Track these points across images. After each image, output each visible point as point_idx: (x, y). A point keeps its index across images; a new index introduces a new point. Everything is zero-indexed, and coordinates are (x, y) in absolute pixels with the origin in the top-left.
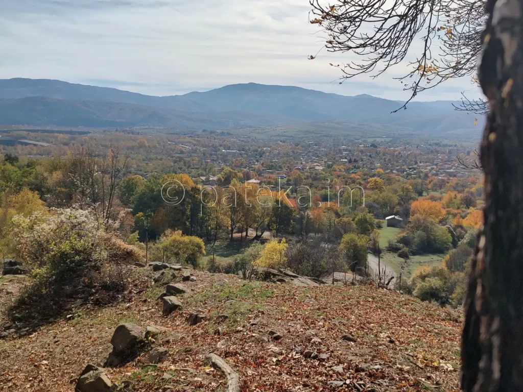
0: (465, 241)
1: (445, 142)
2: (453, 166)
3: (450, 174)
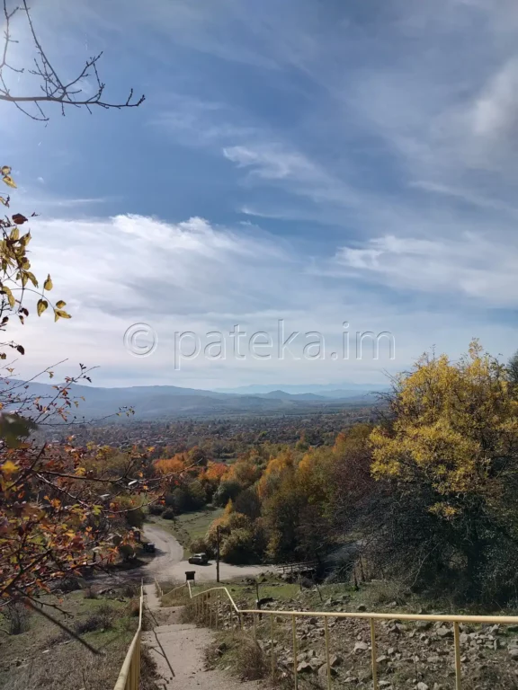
0: (219, 493)
1: (145, 420)
2: (159, 438)
3: (160, 444)
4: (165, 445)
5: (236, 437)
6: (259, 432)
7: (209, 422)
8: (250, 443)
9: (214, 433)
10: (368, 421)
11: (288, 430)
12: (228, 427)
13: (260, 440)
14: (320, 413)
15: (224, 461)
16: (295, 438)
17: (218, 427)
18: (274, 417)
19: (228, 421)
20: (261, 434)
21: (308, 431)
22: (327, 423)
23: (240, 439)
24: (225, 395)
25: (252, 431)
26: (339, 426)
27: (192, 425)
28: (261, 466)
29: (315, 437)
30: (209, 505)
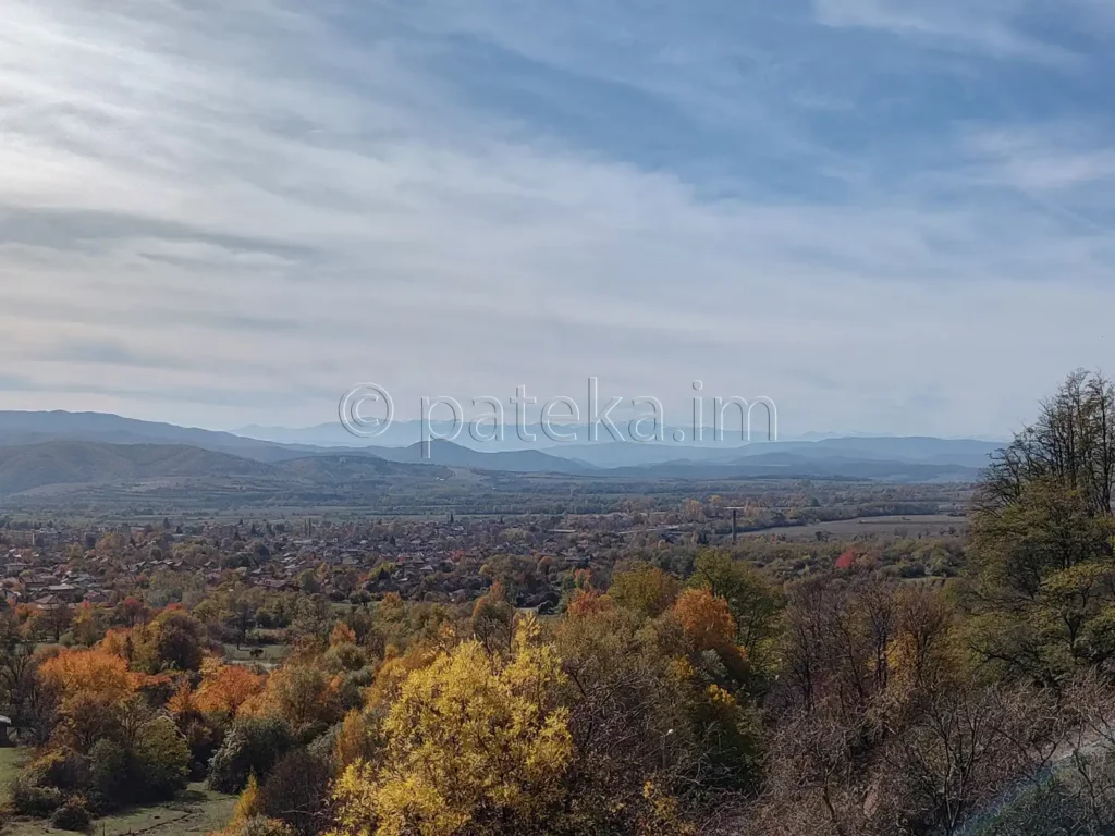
0: (228, 753)
1: (19, 518)
2: (60, 576)
3: (63, 595)
4: (79, 599)
5: (299, 580)
6: (372, 563)
7: (221, 529)
8: (338, 598)
9: (232, 564)
10: (694, 538)
11: (457, 561)
12: (279, 548)
13: (369, 588)
14: (560, 510)
15: (256, 653)
16: (476, 586)
17: (251, 545)
18: (423, 519)
19: (280, 528)
20: (374, 572)
21: (515, 565)
22: (574, 542)
23: (312, 587)
24: (276, 448)
25: (348, 560)
26: (608, 553)
27: (170, 538)
28: (360, 673)
29: (532, 583)
30: (193, 786)
